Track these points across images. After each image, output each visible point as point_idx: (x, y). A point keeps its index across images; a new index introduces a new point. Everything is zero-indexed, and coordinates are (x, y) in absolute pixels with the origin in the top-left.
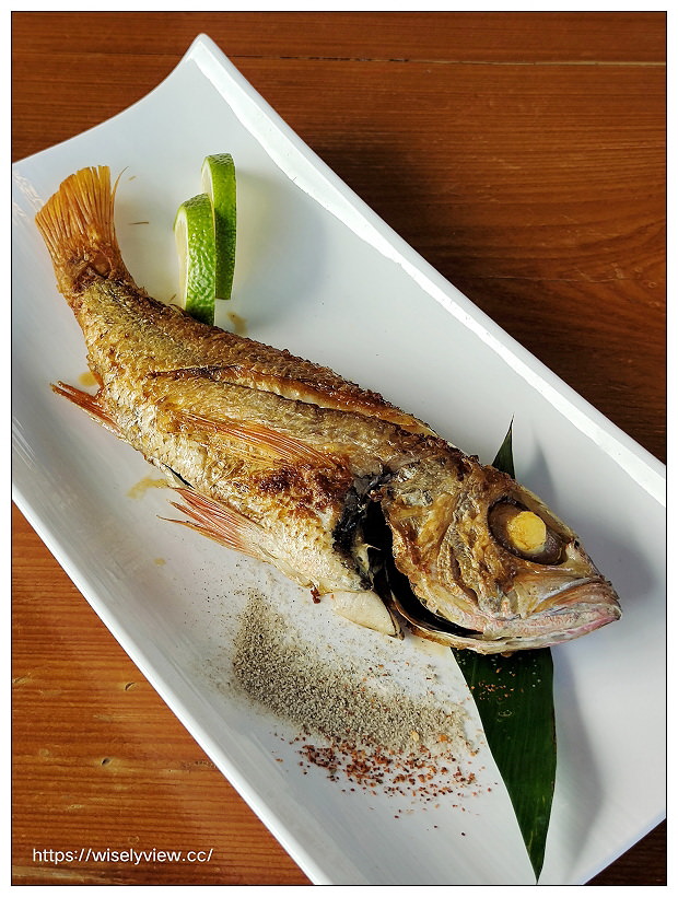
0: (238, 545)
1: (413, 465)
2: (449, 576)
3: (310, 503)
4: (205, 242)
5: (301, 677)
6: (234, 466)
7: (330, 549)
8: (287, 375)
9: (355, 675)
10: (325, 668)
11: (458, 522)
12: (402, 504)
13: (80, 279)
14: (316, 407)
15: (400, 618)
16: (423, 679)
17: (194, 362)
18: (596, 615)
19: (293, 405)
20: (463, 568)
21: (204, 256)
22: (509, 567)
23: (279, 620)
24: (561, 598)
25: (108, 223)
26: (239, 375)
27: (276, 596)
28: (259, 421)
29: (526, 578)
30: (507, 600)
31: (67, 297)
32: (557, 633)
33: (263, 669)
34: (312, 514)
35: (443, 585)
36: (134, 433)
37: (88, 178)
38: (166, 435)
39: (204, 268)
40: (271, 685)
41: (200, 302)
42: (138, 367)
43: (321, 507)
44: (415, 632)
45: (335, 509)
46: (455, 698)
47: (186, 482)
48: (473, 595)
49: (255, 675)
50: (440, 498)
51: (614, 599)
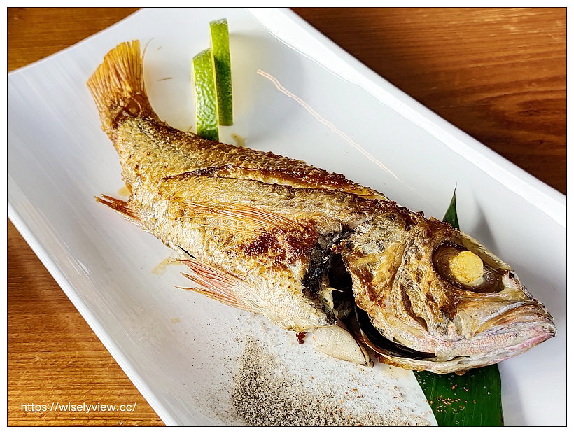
0: (234, 302)
1: (368, 222)
2: (401, 308)
3: (284, 259)
4: (206, 79)
5: (289, 403)
6: (226, 239)
7: (301, 294)
8: (268, 167)
9: (334, 399)
10: (309, 394)
11: (406, 264)
12: (360, 254)
13: (117, 119)
14: (289, 187)
15: (368, 350)
16: (391, 399)
17: (197, 166)
18: (533, 333)
19: (271, 187)
20: (413, 300)
21: (206, 90)
22: (453, 297)
23: (271, 359)
24: (501, 320)
25: (139, 79)
26: (231, 172)
27: (268, 341)
28: (243, 202)
29: (467, 305)
30: (452, 324)
31: (108, 133)
32: (501, 351)
33: (256, 398)
34: (285, 268)
35: (397, 316)
36: (153, 224)
37: (124, 49)
38: (174, 221)
39: (207, 100)
40: (263, 411)
41: (207, 126)
42: (155, 174)
43: (292, 261)
44: (382, 360)
45: (303, 262)
46: (419, 412)
47: (191, 256)
48: (423, 322)
49: (249, 404)
50: (390, 246)
51: (549, 318)
